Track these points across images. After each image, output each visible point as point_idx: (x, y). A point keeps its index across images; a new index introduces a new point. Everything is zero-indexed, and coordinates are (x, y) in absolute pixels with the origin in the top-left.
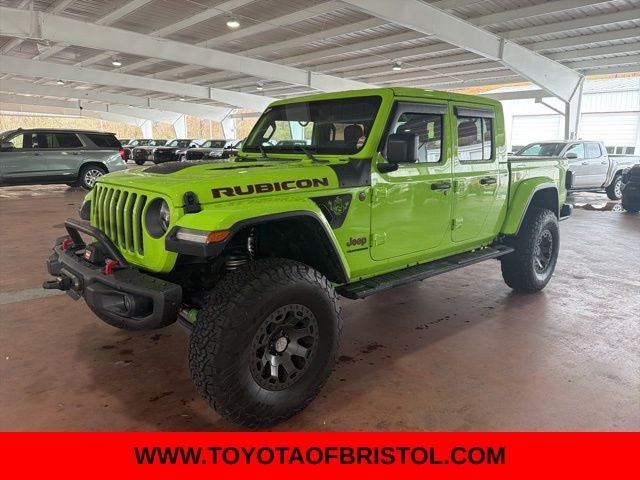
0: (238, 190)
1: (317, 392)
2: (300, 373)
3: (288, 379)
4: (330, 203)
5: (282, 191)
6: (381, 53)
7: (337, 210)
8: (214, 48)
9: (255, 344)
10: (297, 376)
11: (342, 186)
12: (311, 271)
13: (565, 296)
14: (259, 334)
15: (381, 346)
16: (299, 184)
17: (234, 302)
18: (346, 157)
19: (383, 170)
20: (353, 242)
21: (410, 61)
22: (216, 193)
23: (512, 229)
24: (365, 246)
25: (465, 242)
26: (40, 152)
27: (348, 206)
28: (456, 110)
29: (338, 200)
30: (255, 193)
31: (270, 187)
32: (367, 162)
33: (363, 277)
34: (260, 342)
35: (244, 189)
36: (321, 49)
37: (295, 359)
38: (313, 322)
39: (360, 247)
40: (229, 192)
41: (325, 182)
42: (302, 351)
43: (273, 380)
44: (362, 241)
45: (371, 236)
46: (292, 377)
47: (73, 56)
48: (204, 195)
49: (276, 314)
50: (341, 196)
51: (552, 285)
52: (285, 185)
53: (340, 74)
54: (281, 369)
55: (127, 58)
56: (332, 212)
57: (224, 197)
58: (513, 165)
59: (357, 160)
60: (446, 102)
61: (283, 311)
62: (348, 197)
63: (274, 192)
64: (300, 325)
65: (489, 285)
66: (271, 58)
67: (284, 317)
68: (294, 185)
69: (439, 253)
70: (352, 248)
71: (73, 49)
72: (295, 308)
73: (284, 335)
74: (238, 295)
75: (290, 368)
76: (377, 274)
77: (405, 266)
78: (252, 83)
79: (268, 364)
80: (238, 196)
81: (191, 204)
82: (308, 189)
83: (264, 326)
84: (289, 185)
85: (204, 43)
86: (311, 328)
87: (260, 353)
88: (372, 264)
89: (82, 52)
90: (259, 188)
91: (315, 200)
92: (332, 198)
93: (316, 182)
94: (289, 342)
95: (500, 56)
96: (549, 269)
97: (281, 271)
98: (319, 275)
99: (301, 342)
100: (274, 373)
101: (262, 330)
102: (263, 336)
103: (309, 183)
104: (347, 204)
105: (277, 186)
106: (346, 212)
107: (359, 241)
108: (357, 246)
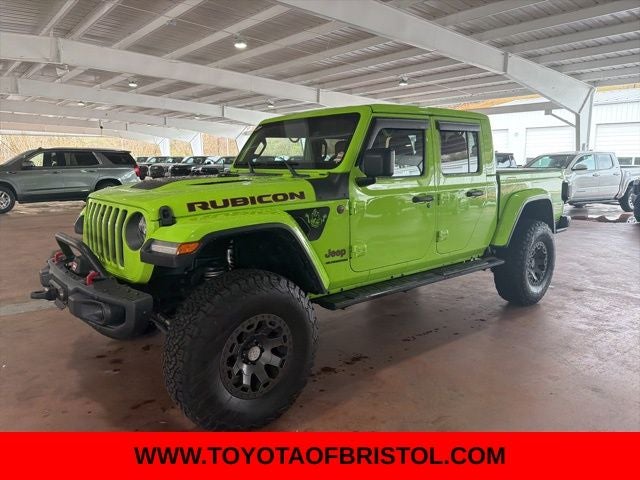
0: (213, 204)
1: (291, 401)
2: (274, 382)
3: (261, 388)
4: (307, 216)
5: (258, 204)
6: (387, 69)
7: (314, 223)
8: (225, 68)
9: (225, 354)
10: (270, 387)
11: (319, 199)
12: (284, 282)
13: (561, 308)
14: (230, 342)
15: (366, 357)
16: (275, 197)
17: (205, 312)
18: (325, 171)
19: (361, 183)
20: (332, 254)
21: (417, 77)
22: (191, 207)
23: (503, 240)
24: (344, 257)
25: (452, 254)
26: (57, 170)
27: (326, 220)
28: (438, 125)
29: (315, 213)
30: (230, 207)
31: (245, 201)
32: (345, 176)
33: (345, 289)
34: (231, 351)
35: (220, 203)
36: (329, 67)
37: (269, 368)
38: (286, 331)
39: (339, 258)
40: (204, 206)
41: (302, 196)
42: (276, 361)
43: (245, 389)
44: (341, 253)
45: (351, 247)
46: (265, 386)
47: (93, 78)
48: (179, 208)
49: (246, 323)
50: (318, 209)
51: (551, 298)
52: (260, 199)
53: (349, 91)
54: (254, 379)
55: (143, 80)
56: (310, 224)
57: (198, 210)
59: (336, 174)
60: (428, 117)
61: (255, 320)
62: (326, 210)
63: (250, 205)
64: (273, 334)
65: (485, 298)
66: (280, 77)
67: (255, 327)
68: (270, 198)
69: (425, 264)
70: (331, 259)
71: (91, 72)
72: (266, 318)
73: (257, 344)
74: (208, 305)
75: (263, 377)
76: (359, 285)
77: (389, 278)
78: (264, 101)
79: (240, 373)
80: (213, 210)
81: (166, 217)
82: (284, 202)
83: (235, 335)
84: (265, 199)
85: (215, 64)
86: (285, 337)
87: (231, 361)
88: (352, 275)
89: (101, 75)
90: (234, 202)
91: (290, 212)
92: (310, 211)
93: (292, 196)
94: (262, 351)
95: (505, 70)
96: (544, 284)
97: (251, 280)
98: (291, 285)
99: (275, 351)
100: (246, 381)
101: (233, 339)
102: (233, 345)
103: (285, 197)
104: (324, 217)
105: (253, 200)
106: (324, 224)
107: (338, 253)
108: (336, 258)
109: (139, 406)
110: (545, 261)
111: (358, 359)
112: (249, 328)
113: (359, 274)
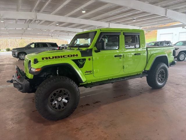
0: (49, 58)
1: (72, 113)
2: (65, 107)
3: (61, 109)
4: (79, 61)
5: (63, 58)
6: (129, 16)
7: (81, 63)
9: (50, 98)
11: (82, 56)
15: (100, 102)
16: (68, 56)
17: (43, 87)
20: (87, 72)
21: (139, 18)
22: (43, 59)
23: (148, 69)
24: (91, 73)
27: (85, 62)
28: (124, 33)
29: (81, 60)
31: (59, 57)
32: (91, 50)
33: (92, 82)
34: (51, 98)
35: (51, 57)
37: (64, 103)
38: (69, 93)
39: (90, 73)
40: (47, 58)
41: (77, 55)
42: (66, 101)
43: (56, 108)
44: (90, 72)
45: (93, 70)
46: (63, 108)
48: (39, 59)
49: (56, 91)
50: (82, 59)
51: (167, 87)
52: (64, 56)
54: (59, 106)
56: (80, 64)
57: (45, 59)
58: (148, 49)
59: (89, 49)
61: (59, 90)
62: (85, 59)
63: (60, 58)
64: (65, 94)
66: (98, 20)
67: (59, 92)
68: (67, 56)
69: (120, 75)
70: (87, 73)
72: (62, 89)
73: (60, 97)
74: (44, 85)
75: (62, 105)
76: (97, 81)
77: (108, 79)
79: (55, 104)
80: (49, 59)
81: (36, 61)
82: (71, 57)
84: (65, 56)
87: (52, 101)
90: (56, 57)
92: (80, 60)
93: (74, 55)
94: (62, 98)
95: (166, 14)
96: (164, 82)
99: (66, 99)
100: (57, 106)
101: (52, 94)
102: (52, 96)
103: (72, 56)
104: (84, 61)
105: (61, 57)
106: (84, 63)
107: (89, 72)
108: (88, 73)
109: (34, 111)
110: (164, 75)
111: (98, 102)
112: (57, 92)
113: (96, 78)
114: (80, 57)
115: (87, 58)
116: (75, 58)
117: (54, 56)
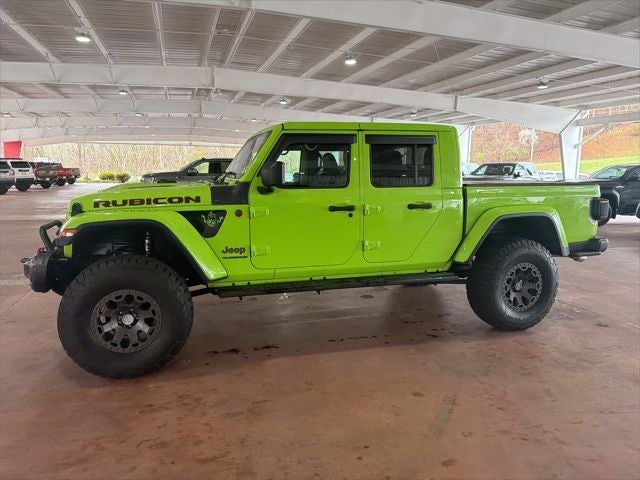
0: (114, 203)
2: (142, 345)
3: (130, 347)
4: (203, 217)
7: (210, 223)
11: (215, 202)
16: (170, 200)
19: (264, 191)
20: (229, 250)
22: (97, 204)
24: (243, 255)
27: (223, 221)
28: (369, 138)
29: (211, 214)
30: (128, 206)
31: (142, 202)
32: (246, 186)
33: (252, 283)
35: (120, 202)
38: (155, 307)
39: (238, 255)
41: (198, 200)
42: (146, 328)
44: (242, 250)
45: (251, 246)
49: (114, 294)
50: (214, 212)
52: (156, 201)
56: (206, 224)
58: (470, 191)
60: (355, 132)
63: (146, 205)
64: (143, 307)
68: (166, 201)
70: (228, 255)
72: (133, 293)
77: (308, 279)
80: (113, 207)
81: (77, 211)
82: (179, 204)
83: (103, 301)
84: (159, 201)
88: (253, 271)
90: (132, 202)
91: (183, 213)
92: (206, 213)
94: (138, 319)
103: (180, 200)
104: (221, 218)
105: (149, 201)
107: (237, 250)
108: (234, 254)
110: (538, 286)
111: (268, 347)
112: (116, 298)
113: (261, 272)
114: (206, 204)
115: (230, 209)
116: (192, 207)
117: (128, 198)
